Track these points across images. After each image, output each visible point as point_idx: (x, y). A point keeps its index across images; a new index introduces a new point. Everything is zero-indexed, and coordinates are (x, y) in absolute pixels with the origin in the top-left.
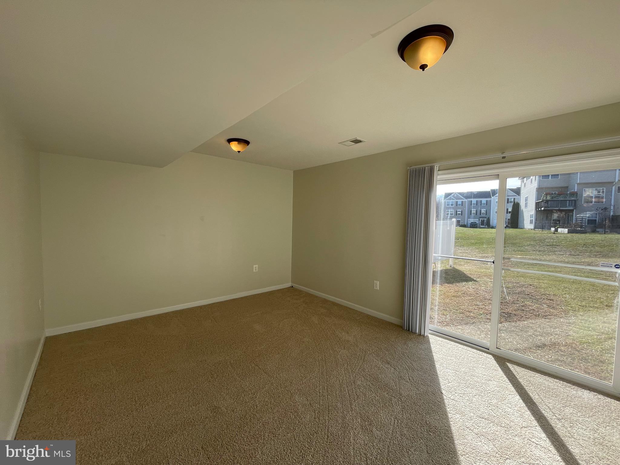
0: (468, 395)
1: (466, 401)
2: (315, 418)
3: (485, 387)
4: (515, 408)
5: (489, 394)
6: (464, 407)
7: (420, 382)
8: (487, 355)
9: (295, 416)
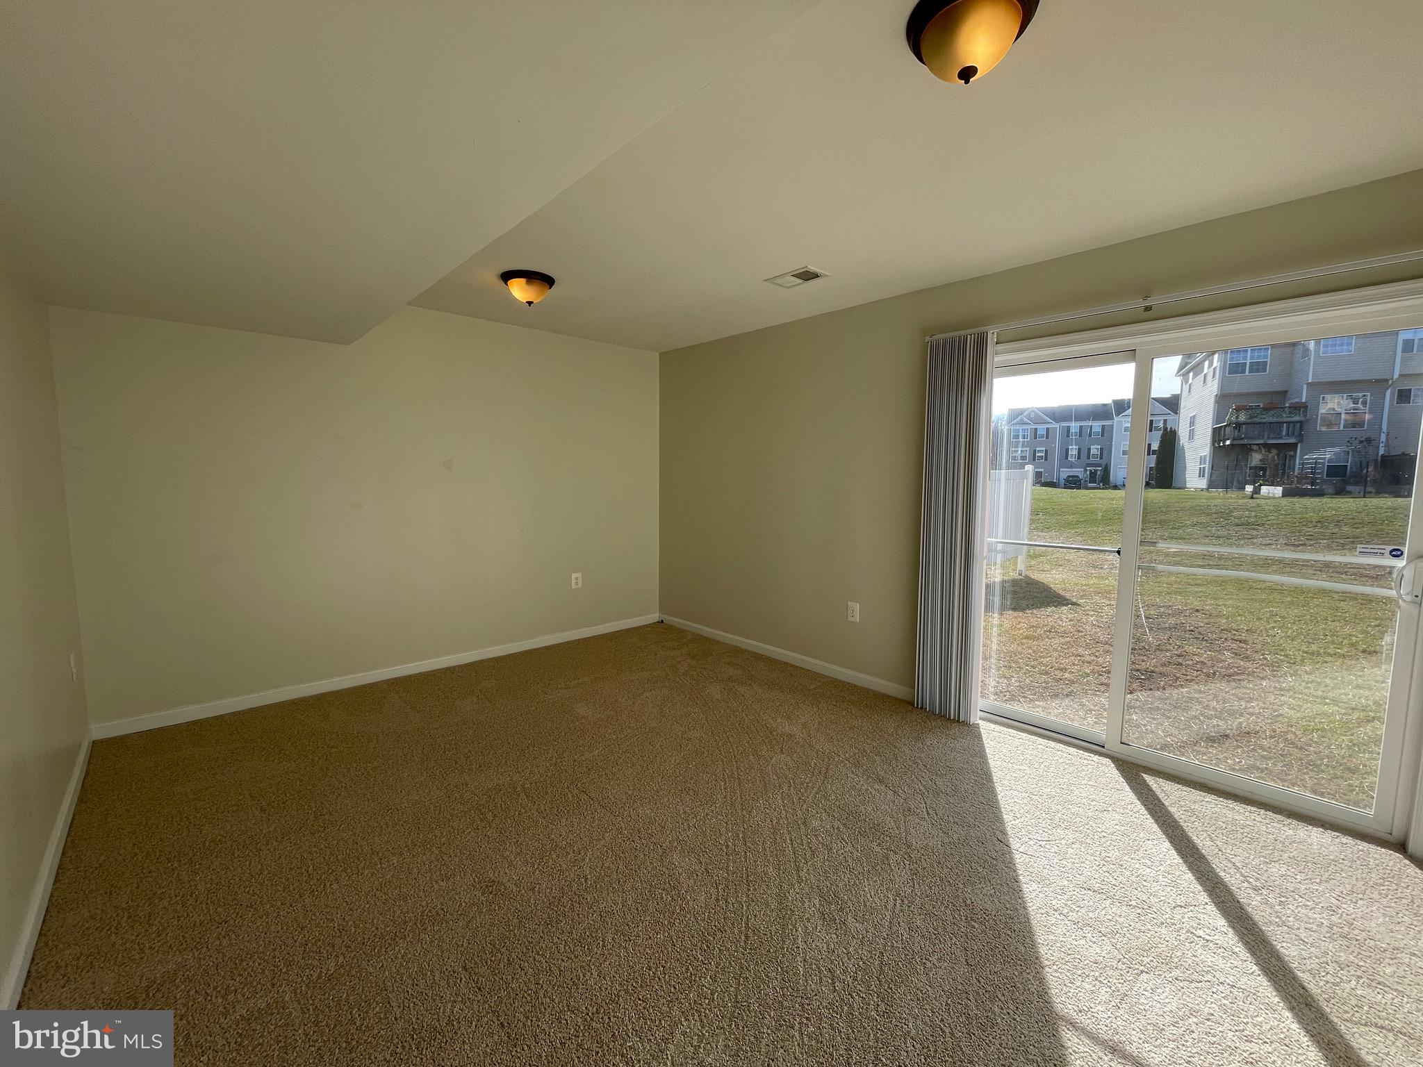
0: (1057, 842)
1: (1052, 854)
2: (717, 900)
3: (1094, 825)
4: (1159, 868)
5: (1103, 840)
6: (1048, 867)
7: (951, 818)
8: (1100, 758)
9: (672, 897)
